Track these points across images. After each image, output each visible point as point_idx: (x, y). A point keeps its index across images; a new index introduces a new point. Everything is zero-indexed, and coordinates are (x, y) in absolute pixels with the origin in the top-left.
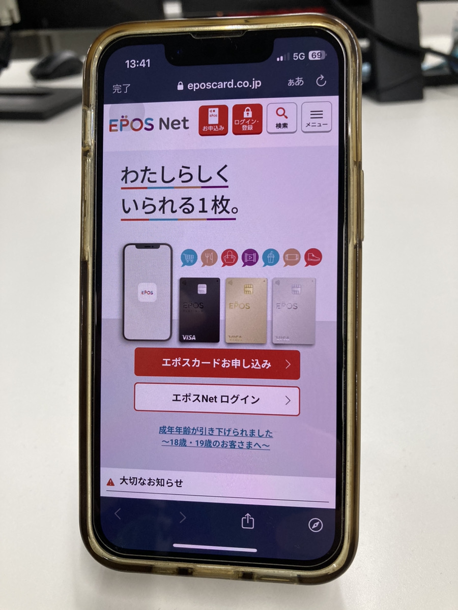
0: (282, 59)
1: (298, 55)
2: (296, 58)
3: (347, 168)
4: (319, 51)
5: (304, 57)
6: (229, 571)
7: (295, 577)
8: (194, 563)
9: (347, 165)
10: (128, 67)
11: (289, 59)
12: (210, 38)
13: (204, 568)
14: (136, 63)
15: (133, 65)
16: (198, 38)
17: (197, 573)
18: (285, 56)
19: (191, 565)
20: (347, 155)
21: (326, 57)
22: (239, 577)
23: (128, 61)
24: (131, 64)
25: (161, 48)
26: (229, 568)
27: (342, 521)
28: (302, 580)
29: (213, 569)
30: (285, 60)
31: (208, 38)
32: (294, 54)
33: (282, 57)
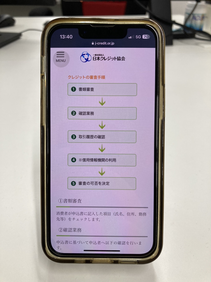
0: (131, 38)
1: (138, 36)
2: (137, 37)
3: (159, 87)
4: (147, 35)
5: (140, 37)
6: (108, 260)
7: (136, 261)
8: (93, 258)
9: (159, 86)
10: (61, 38)
11: (134, 38)
12: (99, 27)
13: (97, 260)
14: (65, 37)
15: (64, 37)
16: (94, 27)
17: (94, 262)
18: (132, 36)
19: (91, 259)
20: (159, 81)
21: (150, 38)
22: (112, 263)
23: (61, 35)
24: (63, 37)
25: (77, 30)
26: (108, 259)
27: (156, 237)
28: (139, 262)
29: (101, 260)
30: (132, 38)
31: (98, 27)
32: (136, 36)
33: (131, 37)
